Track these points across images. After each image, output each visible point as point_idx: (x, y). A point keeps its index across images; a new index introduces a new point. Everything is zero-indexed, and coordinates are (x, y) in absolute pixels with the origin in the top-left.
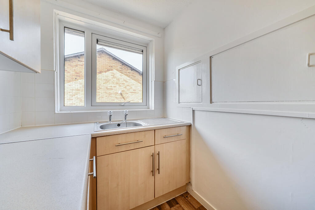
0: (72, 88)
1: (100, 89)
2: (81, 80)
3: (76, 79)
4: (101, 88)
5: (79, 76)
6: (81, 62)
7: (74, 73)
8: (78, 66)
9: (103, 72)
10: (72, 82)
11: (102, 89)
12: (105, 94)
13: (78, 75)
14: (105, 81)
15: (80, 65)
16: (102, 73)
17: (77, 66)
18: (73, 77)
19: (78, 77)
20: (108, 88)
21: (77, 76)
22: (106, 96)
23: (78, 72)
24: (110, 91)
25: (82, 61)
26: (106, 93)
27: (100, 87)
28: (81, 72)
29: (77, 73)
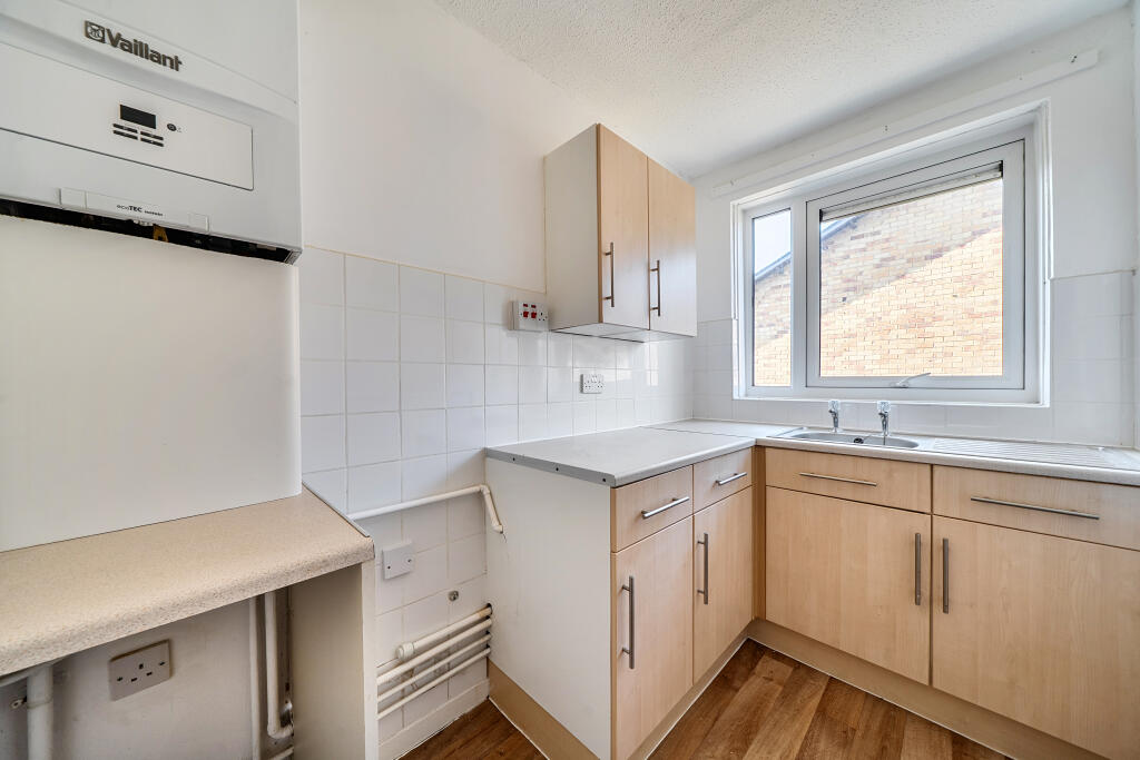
0: (832, 332)
1: (937, 323)
2: (861, 301)
3: (844, 299)
4: (940, 319)
5: (855, 289)
6: (862, 240)
7: (839, 281)
8: (852, 256)
9: (948, 249)
10: (831, 314)
11: (943, 323)
12: (960, 338)
13: (851, 285)
14: (959, 285)
15: (856, 251)
16: (946, 255)
17: (847, 257)
18: (836, 296)
19: (851, 293)
20: (978, 310)
21: (848, 290)
22: (967, 349)
23: (850, 276)
24: (987, 326)
25: (863, 236)
26: (964, 334)
27: (937, 314)
28: (861, 273)
29: (849, 281)
